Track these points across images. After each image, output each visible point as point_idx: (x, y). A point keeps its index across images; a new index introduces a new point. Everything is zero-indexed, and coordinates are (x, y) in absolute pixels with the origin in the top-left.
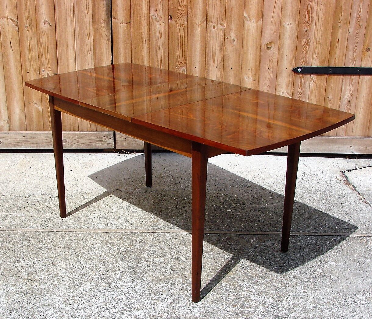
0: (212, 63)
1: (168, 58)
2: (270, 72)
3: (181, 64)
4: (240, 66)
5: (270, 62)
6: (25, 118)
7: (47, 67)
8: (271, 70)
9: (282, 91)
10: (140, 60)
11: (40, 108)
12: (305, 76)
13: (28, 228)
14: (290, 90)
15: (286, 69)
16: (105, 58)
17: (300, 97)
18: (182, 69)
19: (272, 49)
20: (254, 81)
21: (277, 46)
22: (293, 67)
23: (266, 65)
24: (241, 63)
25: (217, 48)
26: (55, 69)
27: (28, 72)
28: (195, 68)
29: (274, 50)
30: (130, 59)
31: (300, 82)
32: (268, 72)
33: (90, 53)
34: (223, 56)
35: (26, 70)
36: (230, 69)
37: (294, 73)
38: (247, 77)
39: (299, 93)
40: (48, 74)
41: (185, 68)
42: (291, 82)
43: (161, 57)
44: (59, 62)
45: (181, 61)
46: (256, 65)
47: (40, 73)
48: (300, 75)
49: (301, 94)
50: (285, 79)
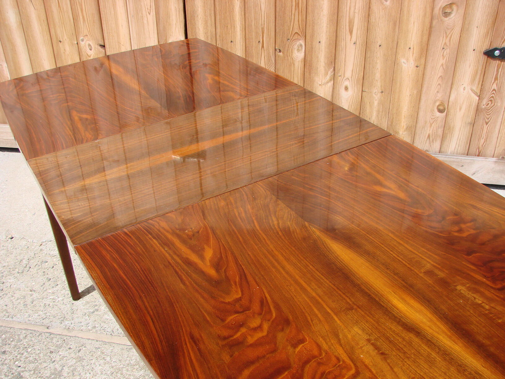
0: (348, 36)
1: (274, 24)
2: (445, 54)
3: (296, 35)
4: (395, 43)
5: (447, 37)
7: (88, 34)
8: (447, 51)
9: (464, 86)
10: (229, 27)
13: (15, 319)
14: (476, 85)
15: (474, 50)
16: (174, 22)
17: (492, 97)
18: (298, 43)
19: (452, 15)
20: (416, 68)
21: (461, 11)
22: (486, 47)
23: (439, 42)
24: (396, 37)
25: (357, 11)
26: (100, 38)
28: (320, 42)
29: (455, 17)
30: (214, 25)
31: (495, 73)
32: (442, 54)
33: (150, 14)
34: (366, 24)
35: (57, 38)
36: (378, 46)
37: (486, 57)
38: (405, 61)
39: (492, 90)
40: (89, 45)
41: (302, 42)
42: (479, 72)
43: (263, 23)
44: (104, 26)
45: (296, 30)
46: (421, 42)
47: (77, 44)
48: (498, 62)
49: (494, 92)
50: (470, 67)
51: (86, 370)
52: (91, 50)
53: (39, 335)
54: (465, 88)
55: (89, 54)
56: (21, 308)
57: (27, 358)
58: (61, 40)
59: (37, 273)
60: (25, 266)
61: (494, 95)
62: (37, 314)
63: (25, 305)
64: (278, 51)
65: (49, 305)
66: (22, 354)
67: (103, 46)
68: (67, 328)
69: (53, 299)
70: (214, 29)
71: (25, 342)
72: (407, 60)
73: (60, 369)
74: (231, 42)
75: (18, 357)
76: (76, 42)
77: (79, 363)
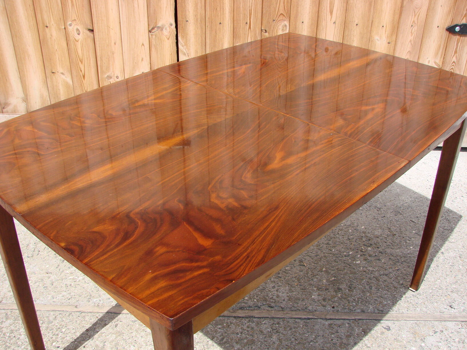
0: (329, 16)
1: (261, 6)
2: (413, 32)
3: (281, 16)
4: (371, 22)
5: (415, 16)
6: (47, 94)
7: (76, 19)
8: (416, 28)
9: (428, 60)
10: (218, 9)
11: (69, 80)
12: (463, 38)
14: (439, 58)
15: (438, 27)
16: (165, 5)
18: (283, 24)
20: (388, 44)
22: (448, 24)
23: (409, 20)
24: (371, 17)
26: (88, 22)
27: (47, 27)
28: (303, 22)
30: (203, 8)
31: (455, 47)
32: (410, 31)
34: (345, 4)
35: (43, 23)
36: (355, 25)
37: (448, 33)
38: (378, 38)
39: (452, 62)
40: (78, 30)
41: (287, 23)
42: (442, 46)
43: (251, 5)
44: (94, 10)
45: (281, 12)
46: (393, 20)
47: (65, 28)
48: (457, 37)
49: (454, 64)
50: (434, 42)
51: (129, 344)
52: (79, 34)
53: (70, 315)
54: (429, 61)
55: (77, 39)
56: (42, 291)
57: (63, 338)
58: (48, 25)
59: (48, 256)
60: (33, 250)
61: (453, 67)
62: (61, 295)
63: (46, 288)
64: (264, 31)
65: (71, 285)
66: (58, 335)
67: (92, 31)
68: (96, 305)
69: (73, 279)
70: (204, 12)
71: (56, 322)
72: (381, 37)
73: (101, 345)
74: (220, 23)
75: (54, 338)
76: (63, 27)
77: (119, 337)
